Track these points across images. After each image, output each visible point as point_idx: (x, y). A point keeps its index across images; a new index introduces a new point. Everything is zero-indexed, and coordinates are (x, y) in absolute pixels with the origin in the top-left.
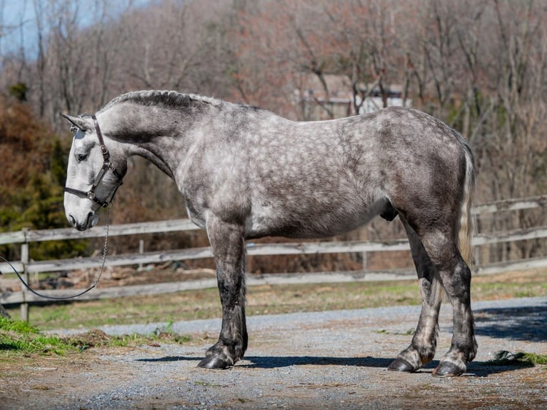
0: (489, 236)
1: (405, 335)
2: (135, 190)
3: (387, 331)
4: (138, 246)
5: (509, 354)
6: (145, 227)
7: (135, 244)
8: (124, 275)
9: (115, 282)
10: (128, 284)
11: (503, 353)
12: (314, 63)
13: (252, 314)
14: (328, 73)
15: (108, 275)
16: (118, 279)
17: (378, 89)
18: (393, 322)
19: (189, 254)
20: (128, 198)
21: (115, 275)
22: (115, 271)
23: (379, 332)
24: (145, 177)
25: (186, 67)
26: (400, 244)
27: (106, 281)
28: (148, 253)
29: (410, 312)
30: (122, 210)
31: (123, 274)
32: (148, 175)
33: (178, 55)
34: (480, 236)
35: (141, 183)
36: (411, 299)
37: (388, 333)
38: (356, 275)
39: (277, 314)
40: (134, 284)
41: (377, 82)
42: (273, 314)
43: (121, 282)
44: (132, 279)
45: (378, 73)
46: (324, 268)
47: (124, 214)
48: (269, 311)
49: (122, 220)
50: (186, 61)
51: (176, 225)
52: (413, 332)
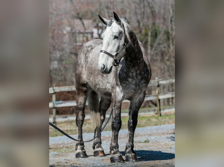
1: (143, 142)
12: (78, 14)
14: (85, 19)
29: (140, 131)
52: (147, 141)
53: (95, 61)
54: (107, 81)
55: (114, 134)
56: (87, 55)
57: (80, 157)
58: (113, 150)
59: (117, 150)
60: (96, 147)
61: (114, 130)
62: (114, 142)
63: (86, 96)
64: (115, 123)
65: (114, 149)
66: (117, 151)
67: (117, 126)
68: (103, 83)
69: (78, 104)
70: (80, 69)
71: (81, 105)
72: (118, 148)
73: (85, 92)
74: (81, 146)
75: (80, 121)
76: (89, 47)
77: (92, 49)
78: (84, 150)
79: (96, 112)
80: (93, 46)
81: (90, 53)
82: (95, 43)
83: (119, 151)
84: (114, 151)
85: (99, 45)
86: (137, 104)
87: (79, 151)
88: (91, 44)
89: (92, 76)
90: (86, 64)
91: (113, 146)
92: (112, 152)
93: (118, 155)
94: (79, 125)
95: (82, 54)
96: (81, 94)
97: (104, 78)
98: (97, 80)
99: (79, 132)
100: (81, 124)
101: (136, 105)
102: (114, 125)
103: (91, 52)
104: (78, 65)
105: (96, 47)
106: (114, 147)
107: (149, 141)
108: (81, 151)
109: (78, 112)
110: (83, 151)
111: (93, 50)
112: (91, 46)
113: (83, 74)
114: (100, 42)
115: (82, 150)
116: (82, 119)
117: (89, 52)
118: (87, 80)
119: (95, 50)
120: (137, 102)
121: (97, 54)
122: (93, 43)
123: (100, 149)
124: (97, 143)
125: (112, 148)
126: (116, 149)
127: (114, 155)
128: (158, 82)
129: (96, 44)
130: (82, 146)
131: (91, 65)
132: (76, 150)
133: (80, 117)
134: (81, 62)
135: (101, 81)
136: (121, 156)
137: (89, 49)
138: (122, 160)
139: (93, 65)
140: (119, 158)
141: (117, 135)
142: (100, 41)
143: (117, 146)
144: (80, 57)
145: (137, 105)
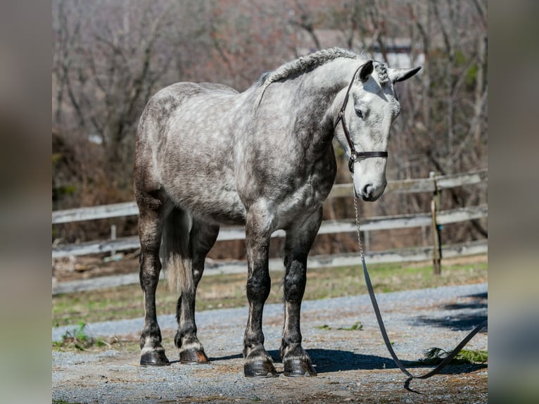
0: (472, 210)
1: (349, 330)
2: (105, 170)
3: (330, 327)
4: (109, 233)
5: (441, 352)
6: (81, 214)
7: (106, 230)
8: (89, 267)
9: (78, 275)
10: (93, 276)
11: (435, 350)
12: (304, 18)
13: (204, 308)
14: (319, 28)
15: (70, 267)
16: (81, 271)
17: (376, 44)
18: (351, 314)
19: (132, 243)
20: (96, 178)
21: (78, 267)
22: (79, 262)
23: (320, 328)
24: (116, 154)
25: (158, 28)
26: (372, 223)
27: (68, 274)
28: (85, 243)
30: (90, 192)
31: (87, 265)
32: (120, 152)
33: (149, 15)
34: (463, 211)
35: (111, 160)
36: (385, 285)
37: (330, 329)
38: (323, 260)
39: (231, 307)
40: (100, 275)
41: (375, 37)
42: (227, 308)
43: (85, 275)
44: (97, 270)
45: (376, 27)
46: (321, 250)
47: (92, 197)
48: (223, 305)
49: (90, 202)
50: (157, 20)
51: (116, 210)
52: (359, 326)
53: (184, 138)
54: (221, 185)
55: (252, 309)
56: (163, 123)
57: (150, 364)
58: (250, 346)
59: (259, 347)
60: (184, 340)
61: (253, 299)
62: (252, 328)
63: (160, 218)
64: (256, 283)
65: (253, 346)
66: (259, 350)
67: (260, 292)
68: (210, 191)
69: (143, 240)
70: (145, 155)
71: (149, 240)
72: (263, 342)
73: (158, 210)
74: (153, 338)
75: (149, 279)
76: (166, 101)
77: (174, 107)
78: (161, 346)
79: (183, 258)
80: (177, 98)
81: (171, 119)
82: (181, 92)
83: (264, 350)
84: (253, 350)
85: (190, 96)
86: (305, 236)
87: (148, 349)
88: (172, 95)
89: (181, 174)
90: (159, 143)
91: (251, 338)
92: (249, 351)
93: (260, 358)
94: (146, 288)
95: (149, 118)
96: (149, 214)
97: (213, 179)
98: (194, 185)
99: (148, 305)
100: (151, 285)
101: (301, 240)
102: (253, 289)
103: (174, 116)
104: (139, 144)
105: (183, 102)
106: (253, 341)
107: (362, 326)
108: (153, 350)
109: (144, 258)
110: (158, 349)
111: (179, 110)
112: (171, 99)
113: (151, 166)
114: (193, 89)
115: (155, 347)
116: (154, 275)
117: (168, 116)
118: (161, 182)
119: (181, 111)
120: (303, 232)
121: (188, 122)
122: (176, 91)
123: (195, 345)
124: (187, 332)
125: (248, 342)
126: (257, 344)
127: (253, 360)
128: (435, 182)
129: (183, 95)
130: (156, 337)
131: (175, 147)
132: (142, 346)
133: (148, 269)
134: (146, 137)
135: (205, 186)
136: (268, 362)
137: (168, 106)
138: (269, 372)
139: (181, 150)
140: (263, 366)
141: (261, 312)
142: (192, 86)
143: (260, 339)
144: (144, 126)
145: (305, 238)
